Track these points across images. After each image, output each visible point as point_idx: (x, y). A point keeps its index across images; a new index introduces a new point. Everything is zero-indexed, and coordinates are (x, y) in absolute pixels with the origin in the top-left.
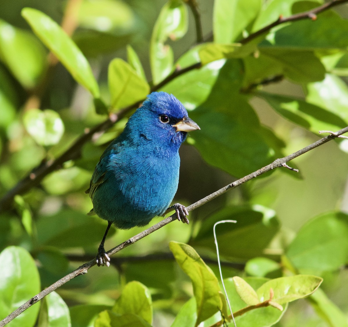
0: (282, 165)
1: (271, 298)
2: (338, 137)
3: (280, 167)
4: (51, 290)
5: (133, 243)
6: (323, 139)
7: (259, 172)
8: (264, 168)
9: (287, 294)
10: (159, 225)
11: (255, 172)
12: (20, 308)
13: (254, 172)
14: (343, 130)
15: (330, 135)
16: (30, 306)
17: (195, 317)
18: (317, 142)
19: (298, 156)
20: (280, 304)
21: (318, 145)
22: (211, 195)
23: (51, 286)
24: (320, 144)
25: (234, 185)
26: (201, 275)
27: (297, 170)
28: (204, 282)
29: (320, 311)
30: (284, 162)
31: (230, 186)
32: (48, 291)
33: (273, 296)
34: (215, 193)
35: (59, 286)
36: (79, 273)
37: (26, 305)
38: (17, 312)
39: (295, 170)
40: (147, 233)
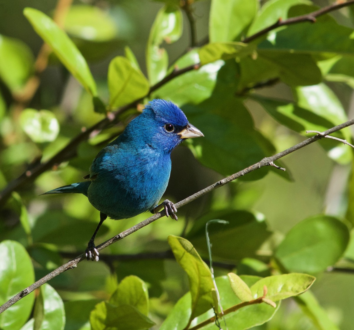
0: (269, 164)
1: (264, 295)
2: (324, 137)
3: (267, 165)
4: (41, 283)
5: (122, 238)
6: (309, 139)
7: (247, 170)
8: (252, 166)
9: (281, 292)
10: (148, 221)
11: (243, 171)
12: (10, 301)
13: (241, 170)
14: (330, 130)
15: (317, 135)
16: (20, 299)
17: (189, 312)
18: (304, 141)
19: (285, 155)
20: (274, 301)
21: (305, 145)
22: (199, 192)
23: (41, 279)
24: (307, 144)
25: (222, 183)
26: (197, 270)
27: (284, 169)
28: (200, 278)
29: (308, 312)
30: (271, 161)
31: (218, 184)
32: (38, 284)
33: (266, 293)
34: (203, 190)
35: (49, 279)
36: (69, 267)
37: (16, 298)
38: (7, 304)
39: (281, 168)
40: (136, 228)
